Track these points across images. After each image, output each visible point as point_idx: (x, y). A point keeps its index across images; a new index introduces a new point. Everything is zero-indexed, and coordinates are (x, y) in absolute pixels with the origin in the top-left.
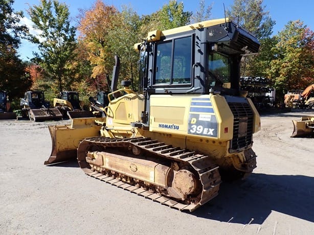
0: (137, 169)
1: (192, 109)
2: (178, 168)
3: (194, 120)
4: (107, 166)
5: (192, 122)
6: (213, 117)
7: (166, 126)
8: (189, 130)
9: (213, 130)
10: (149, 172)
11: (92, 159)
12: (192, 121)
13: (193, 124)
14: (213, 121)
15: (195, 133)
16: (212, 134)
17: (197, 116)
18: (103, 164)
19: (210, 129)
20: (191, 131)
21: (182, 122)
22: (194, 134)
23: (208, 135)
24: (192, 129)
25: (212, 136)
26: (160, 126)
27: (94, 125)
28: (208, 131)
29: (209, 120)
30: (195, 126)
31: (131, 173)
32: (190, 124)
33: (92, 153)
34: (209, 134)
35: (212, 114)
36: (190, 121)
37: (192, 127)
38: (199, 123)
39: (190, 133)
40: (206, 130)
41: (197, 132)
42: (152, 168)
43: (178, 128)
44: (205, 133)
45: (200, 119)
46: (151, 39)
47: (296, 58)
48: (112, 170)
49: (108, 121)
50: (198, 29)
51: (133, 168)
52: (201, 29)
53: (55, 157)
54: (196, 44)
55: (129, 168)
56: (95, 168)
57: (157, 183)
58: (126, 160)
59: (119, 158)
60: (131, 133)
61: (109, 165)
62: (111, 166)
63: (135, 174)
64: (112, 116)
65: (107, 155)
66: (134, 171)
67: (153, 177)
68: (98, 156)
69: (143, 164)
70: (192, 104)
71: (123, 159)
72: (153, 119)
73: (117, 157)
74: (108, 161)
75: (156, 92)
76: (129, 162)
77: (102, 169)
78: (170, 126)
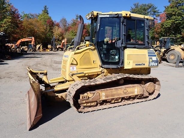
0: (127, 91)
1: (149, 56)
6: (157, 58)
7: (139, 65)
8: (149, 65)
11: (88, 99)
17: (151, 58)
19: (156, 63)
21: (146, 62)
22: (151, 66)
24: (150, 64)
26: (136, 65)
29: (156, 60)
31: (124, 95)
32: (149, 62)
34: (156, 65)
36: (150, 61)
42: (136, 87)
43: (144, 65)
44: (154, 65)
45: (153, 60)
46: (127, 16)
47: (9, 22)
48: (109, 99)
49: (71, 68)
50: (146, 19)
51: (125, 91)
52: (147, 19)
53: (42, 115)
54: (146, 26)
55: (122, 93)
56: (89, 104)
57: (139, 93)
58: (119, 88)
59: (115, 89)
60: (100, 73)
61: (105, 97)
62: (107, 97)
63: (126, 94)
64: (76, 63)
65: (103, 91)
66: (125, 93)
67: (137, 91)
68: (93, 94)
69: (131, 87)
70: (148, 53)
71: (118, 89)
72: (131, 62)
73: (112, 89)
74: (104, 94)
75: (127, 47)
76: (122, 89)
77: (96, 103)
78: (141, 64)
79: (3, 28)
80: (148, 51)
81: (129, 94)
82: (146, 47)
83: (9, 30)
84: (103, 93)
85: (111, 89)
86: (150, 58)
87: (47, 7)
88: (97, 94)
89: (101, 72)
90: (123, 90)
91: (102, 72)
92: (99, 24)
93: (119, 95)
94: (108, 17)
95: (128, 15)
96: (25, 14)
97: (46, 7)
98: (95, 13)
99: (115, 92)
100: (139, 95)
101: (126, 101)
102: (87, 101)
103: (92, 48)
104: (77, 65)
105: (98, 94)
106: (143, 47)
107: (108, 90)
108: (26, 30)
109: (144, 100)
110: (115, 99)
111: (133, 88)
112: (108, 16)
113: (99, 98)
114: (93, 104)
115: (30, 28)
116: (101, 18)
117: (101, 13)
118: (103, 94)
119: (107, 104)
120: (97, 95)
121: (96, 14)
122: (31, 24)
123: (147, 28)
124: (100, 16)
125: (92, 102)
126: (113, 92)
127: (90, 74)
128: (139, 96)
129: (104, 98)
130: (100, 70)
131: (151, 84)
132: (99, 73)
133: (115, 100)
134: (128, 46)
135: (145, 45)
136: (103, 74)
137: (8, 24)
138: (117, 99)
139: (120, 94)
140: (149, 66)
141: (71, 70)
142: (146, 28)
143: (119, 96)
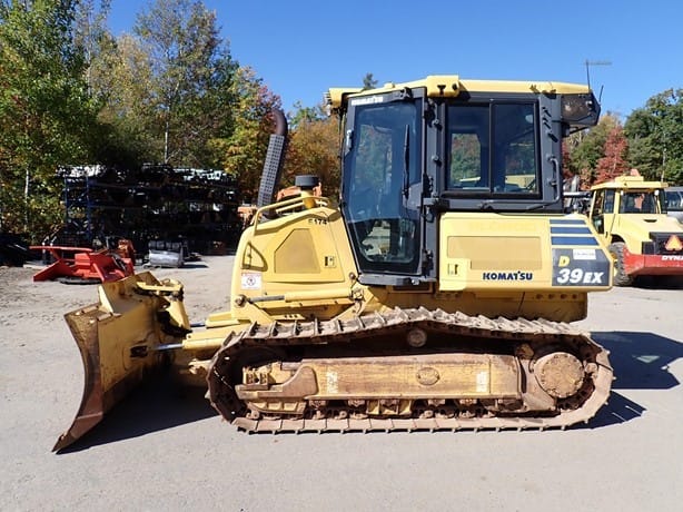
0: (438, 378)
1: (554, 241)
2: (532, 353)
3: (564, 261)
4: (332, 392)
5: (560, 265)
6: (599, 252)
7: (502, 276)
8: (555, 280)
9: (602, 274)
10: (475, 377)
11: (269, 386)
12: (561, 261)
13: (562, 268)
14: (602, 260)
15: (568, 283)
16: (600, 282)
17: (569, 253)
18: (317, 391)
19: (596, 274)
20: (559, 280)
21: (539, 266)
22: (564, 285)
23: (593, 285)
24: (561, 276)
25: (599, 285)
26: (486, 276)
27: (137, 297)
28: (593, 277)
29: (594, 258)
30: (568, 271)
31: (421, 390)
32: (557, 268)
33: (263, 370)
34: (594, 281)
35: (597, 247)
36: (558, 262)
37: (561, 272)
38: (574, 265)
39: (558, 284)
40: (588, 275)
41: (573, 281)
42: (483, 366)
43: (529, 277)
44: (586, 280)
45: (576, 258)
46: (442, 93)
47: (252, 139)
48: (353, 399)
49: (244, 279)
50: (545, 93)
51: (427, 376)
52: (552, 95)
53: (101, 414)
54: (542, 122)
55: (413, 380)
56: (275, 407)
57: (496, 393)
58: (401, 363)
59: (378, 363)
60: (348, 301)
61: (340, 389)
62: (348, 390)
63: (433, 389)
64: (261, 265)
65: (331, 364)
66: (429, 384)
67: (485, 382)
68: (289, 373)
69: (455, 363)
70: (553, 230)
71: (393, 364)
72: (464, 264)
73: (369, 363)
74: (335, 379)
75: (451, 207)
76: (414, 366)
77: (302, 406)
78: (510, 276)
79: (235, 158)
80: (551, 222)
81: (447, 388)
82: (548, 208)
83: (250, 163)
84: (329, 374)
85: (362, 363)
86: (560, 253)
87: (373, 79)
88: (302, 372)
89: (351, 297)
90: (415, 371)
91: (355, 299)
92: (349, 131)
93: (398, 387)
94: (378, 105)
95: (449, 90)
96: (304, 108)
97: (369, 77)
98: (336, 94)
99: (381, 376)
100: (500, 401)
101: (438, 415)
102: (265, 393)
103: (322, 215)
104: (264, 269)
105: (308, 375)
106: (528, 208)
107: (348, 363)
108: (301, 159)
109: (523, 423)
110: (383, 402)
111: (468, 370)
112: (380, 100)
113: (314, 389)
114: (289, 408)
115: (314, 153)
116: (359, 109)
117: (359, 90)
118: (331, 377)
119: (353, 416)
120: (303, 376)
121: (340, 98)
122: (318, 139)
123: (548, 131)
124: (354, 103)
125: (290, 400)
126: (371, 373)
127: (305, 304)
128: (502, 405)
129: (336, 392)
130: (347, 292)
131: (563, 360)
132: (340, 302)
133: (385, 406)
134: (454, 203)
135: (541, 198)
136: (357, 304)
137: (250, 144)
138: (389, 403)
139: (406, 386)
140: (555, 282)
141: (243, 287)
142: (545, 131)
143: (398, 391)
